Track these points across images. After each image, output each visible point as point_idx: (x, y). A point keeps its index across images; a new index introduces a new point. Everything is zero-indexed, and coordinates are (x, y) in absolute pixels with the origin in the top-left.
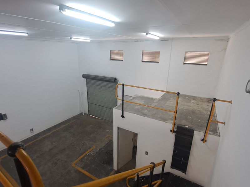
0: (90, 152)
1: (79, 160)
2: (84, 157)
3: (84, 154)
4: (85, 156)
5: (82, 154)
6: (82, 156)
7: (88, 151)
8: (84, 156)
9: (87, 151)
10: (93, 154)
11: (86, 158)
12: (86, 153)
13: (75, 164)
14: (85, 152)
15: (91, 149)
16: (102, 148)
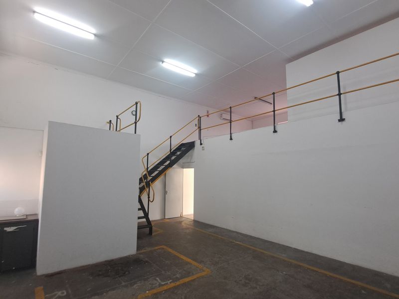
0: (160, 285)
1: (193, 274)
2: (182, 278)
3: (178, 283)
4: (178, 279)
5: (184, 284)
6: (187, 280)
7: (165, 288)
8: (181, 280)
9: (170, 289)
10: (158, 279)
11: (178, 276)
12: (173, 285)
13: (204, 271)
14: (176, 288)
15: (155, 291)
16: (126, 286)
